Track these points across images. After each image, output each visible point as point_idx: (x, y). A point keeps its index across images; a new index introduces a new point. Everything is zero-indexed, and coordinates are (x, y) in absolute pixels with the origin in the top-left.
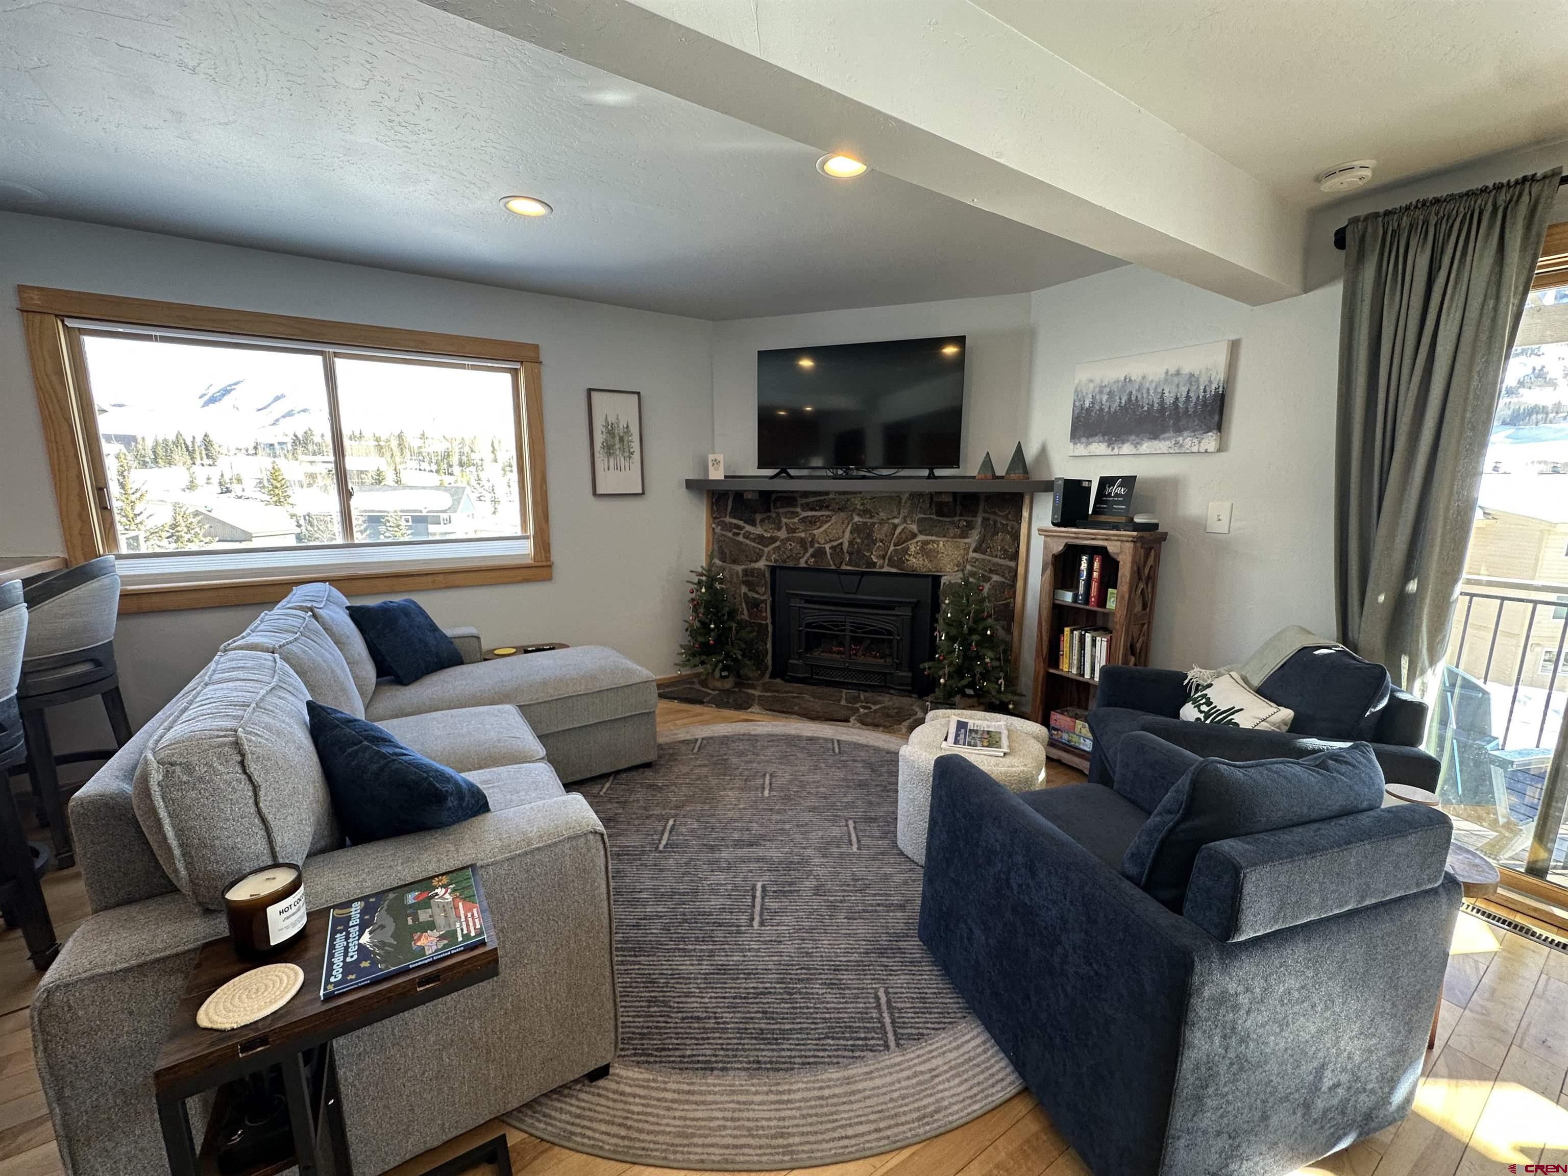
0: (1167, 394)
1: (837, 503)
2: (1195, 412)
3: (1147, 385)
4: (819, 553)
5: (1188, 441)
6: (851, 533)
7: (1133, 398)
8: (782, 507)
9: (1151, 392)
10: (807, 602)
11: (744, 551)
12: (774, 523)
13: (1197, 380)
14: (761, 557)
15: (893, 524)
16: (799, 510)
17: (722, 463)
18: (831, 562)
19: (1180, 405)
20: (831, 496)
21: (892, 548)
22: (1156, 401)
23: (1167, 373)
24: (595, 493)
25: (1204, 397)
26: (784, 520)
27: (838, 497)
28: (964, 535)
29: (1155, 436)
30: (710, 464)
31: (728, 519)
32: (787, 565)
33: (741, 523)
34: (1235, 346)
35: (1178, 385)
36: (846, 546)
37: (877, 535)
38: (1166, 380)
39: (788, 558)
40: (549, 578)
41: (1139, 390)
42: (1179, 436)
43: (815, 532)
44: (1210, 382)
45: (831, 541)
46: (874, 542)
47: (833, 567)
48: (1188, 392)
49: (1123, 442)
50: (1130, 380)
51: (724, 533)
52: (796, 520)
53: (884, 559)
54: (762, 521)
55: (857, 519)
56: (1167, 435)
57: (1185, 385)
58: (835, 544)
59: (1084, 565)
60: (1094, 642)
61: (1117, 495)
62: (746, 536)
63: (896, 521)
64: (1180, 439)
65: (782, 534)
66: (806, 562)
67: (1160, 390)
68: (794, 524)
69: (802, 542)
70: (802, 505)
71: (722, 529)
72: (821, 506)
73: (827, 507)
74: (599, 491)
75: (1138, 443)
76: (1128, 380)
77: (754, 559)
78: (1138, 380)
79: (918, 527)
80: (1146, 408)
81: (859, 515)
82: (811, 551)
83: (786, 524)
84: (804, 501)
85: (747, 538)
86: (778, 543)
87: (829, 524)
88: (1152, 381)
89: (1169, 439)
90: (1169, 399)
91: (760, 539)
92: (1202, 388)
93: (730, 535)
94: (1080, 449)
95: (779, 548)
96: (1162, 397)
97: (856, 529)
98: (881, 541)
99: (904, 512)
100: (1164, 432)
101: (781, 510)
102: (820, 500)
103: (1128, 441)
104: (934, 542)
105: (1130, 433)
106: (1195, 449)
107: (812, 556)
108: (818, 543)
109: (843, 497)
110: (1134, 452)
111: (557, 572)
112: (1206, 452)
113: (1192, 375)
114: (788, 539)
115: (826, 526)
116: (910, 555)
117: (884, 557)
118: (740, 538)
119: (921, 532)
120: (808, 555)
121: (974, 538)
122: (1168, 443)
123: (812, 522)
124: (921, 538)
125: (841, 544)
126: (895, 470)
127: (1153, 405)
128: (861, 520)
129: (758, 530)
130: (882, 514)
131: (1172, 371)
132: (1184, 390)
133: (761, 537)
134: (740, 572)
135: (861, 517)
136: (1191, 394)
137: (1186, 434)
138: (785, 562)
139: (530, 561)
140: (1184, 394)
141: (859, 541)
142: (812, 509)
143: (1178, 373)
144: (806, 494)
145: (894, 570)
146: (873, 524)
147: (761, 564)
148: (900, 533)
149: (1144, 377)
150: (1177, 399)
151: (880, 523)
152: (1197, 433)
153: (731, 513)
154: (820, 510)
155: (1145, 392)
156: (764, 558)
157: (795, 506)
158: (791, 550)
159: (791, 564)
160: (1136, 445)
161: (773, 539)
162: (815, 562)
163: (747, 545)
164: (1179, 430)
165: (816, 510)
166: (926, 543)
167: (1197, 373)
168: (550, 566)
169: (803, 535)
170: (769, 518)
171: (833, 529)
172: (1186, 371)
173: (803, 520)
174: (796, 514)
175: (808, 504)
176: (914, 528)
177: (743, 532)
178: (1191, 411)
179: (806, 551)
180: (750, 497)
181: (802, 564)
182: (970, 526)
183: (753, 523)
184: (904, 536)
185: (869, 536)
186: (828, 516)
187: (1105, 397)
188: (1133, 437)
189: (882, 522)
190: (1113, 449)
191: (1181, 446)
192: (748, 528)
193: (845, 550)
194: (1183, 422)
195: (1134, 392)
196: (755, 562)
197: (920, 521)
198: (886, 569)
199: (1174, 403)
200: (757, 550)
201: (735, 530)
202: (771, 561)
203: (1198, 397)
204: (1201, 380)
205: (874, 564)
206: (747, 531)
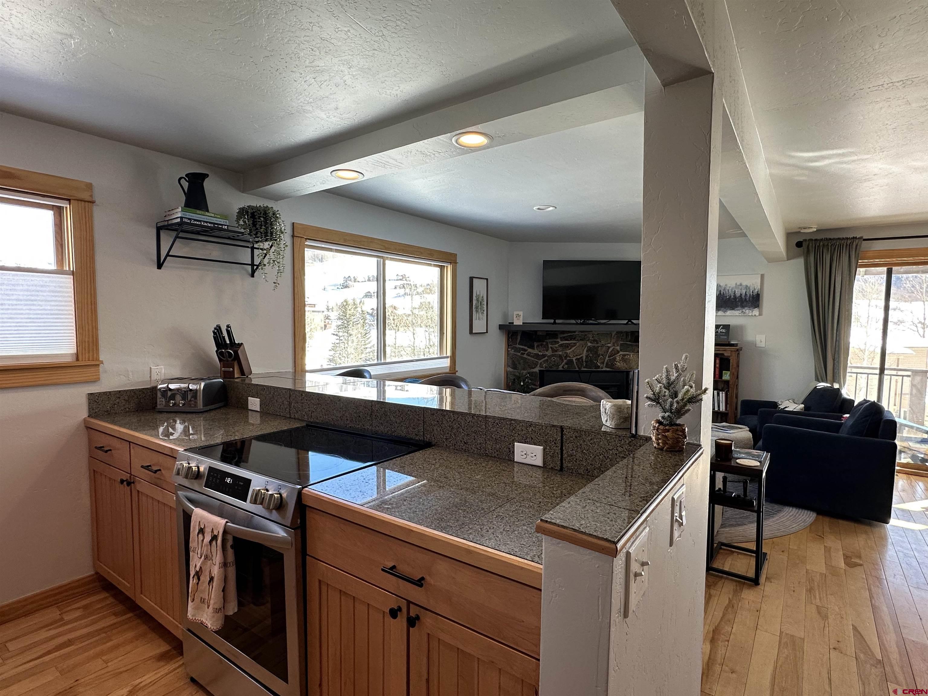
0: (736, 292)
1: (580, 337)
2: (749, 300)
3: (728, 288)
4: (570, 362)
5: (747, 311)
6: (587, 351)
7: (722, 293)
8: (549, 339)
9: (730, 291)
11: (527, 363)
12: (545, 347)
13: (749, 288)
14: (537, 365)
15: (608, 346)
16: (559, 340)
17: (522, 317)
18: (576, 367)
19: (743, 297)
20: (577, 333)
21: (607, 358)
22: (732, 295)
23: (736, 284)
24: (471, 332)
25: (753, 294)
26: (550, 346)
27: (580, 333)
29: (733, 309)
30: (515, 316)
31: (518, 346)
32: (553, 369)
33: (526, 348)
34: (762, 276)
35: (741, 289)
36: (584, 358)
37: (600, 352)
38: (736, 287)
39: (553, 365)
41: (724, 290)
43: (568, 352)
44: (755, 289)
45: (576, 356)
46: (599, 356)
47: (577, 369)
48: (746, 292)
50: (720, 286)
52: (557, 346)
53: (603, 364)
54: (538, 346)
55: (589, 344)
57: (744, 289)
58: (579, 357)
60: (718, 394)
61: (721, 332)
64: (744, 310)
65: (549, 353)
66: (563, 367)
67: (733, 291)
68: (556, 347)
69: (560, 356)
70: (561, 338)
71: (515, 351)
72: (572, 338)
73: (575, 338)
74: (473, 331)
78: (724, 286)
79: (620, 347)
80: (728, 297)
81: (591, 342)
82: (565, 361)
83: (551, 348)
84: (562, 336)
85: (529, 356)
86: (546, 358)
87: (574, 348)
88: (730, 287)
90: (738, 294)
91: (537, 356)
92: (751, 291)
93: (519, 354)
95: (547, 360)
96: (734, 293)
97: (589, 349)
98: (602, 355)
99: (613, 341)
100: (737, 307)
101: (548, 341)
102: (570, 335)
103: (721, 310)
104: (628, 355)
106: (750, 314)
107: (566, 364)
108: (570, 357)
109: (583, 333)
110: (724, 314)
112: (755, 315)
113: (747, 286)
114: (553, 356)
116: (617, 362)
118: (525, 356)
119: (621, 350)
120: (564, 363)
122: (739, 311)
123: (567, 346)
124: (621, 353)
126: (607, 321)
127: (731, 297)
128: (591, 345)
129: (535, 351)
130: (602, 342)
131: (738, 284)
132: (744, 291)
137: (746, 308)
138: (551, 367)
139: (448, 370)
140: (744, 293)
141: (591, 355)
142: (566, 340)
143: (741, 285)
144: (563, 332)
145: (608, 369)
146: (598, 347)
147: (537, 369)
148: (611, 351)
149: (726, 285)
150: (741, 294)
151: (601, 346)
152: (751, 308)
153: (520, 342)
154: (571, 340)
155: (727, 291)
156: (539, 366)
157: (557, 338)
158: (554, 361)
160: (725, 312)
161: (544, 356)
162: (568, 367)
163: (529, 359)
164: (743, 307)
165: (568, 340)
166: (624, 355)
167: (749, 285)
169: (560, 353)
170: (541, 345)
171: (577, 350)
172: (744, 284)
173: (561, 345)
174: (558, 342)
175: (564, 337)
176: (618, 348)
177: (526, 352)
179: (562, 361)
180: (541, 334)
181: (560, 368)
183: (532, 347)
184: (613, 352)
185: (596, 353)
186: (574, 343)
188: (723, 309)
189: (603, 346)
191: (744, 313)
192: (530, 350)
193: (584, 360)
194: (745, 303)
195: (722, 291)
196: (533, 368)
197: (621, 345)
198: (604, 369)
199: (740, 296)
200: (535, 362)
201: (521, 352)
202: (543, 367)
203: (750, 294)
204: (751, 288)
205: (599, 367)
206: (529, 352)
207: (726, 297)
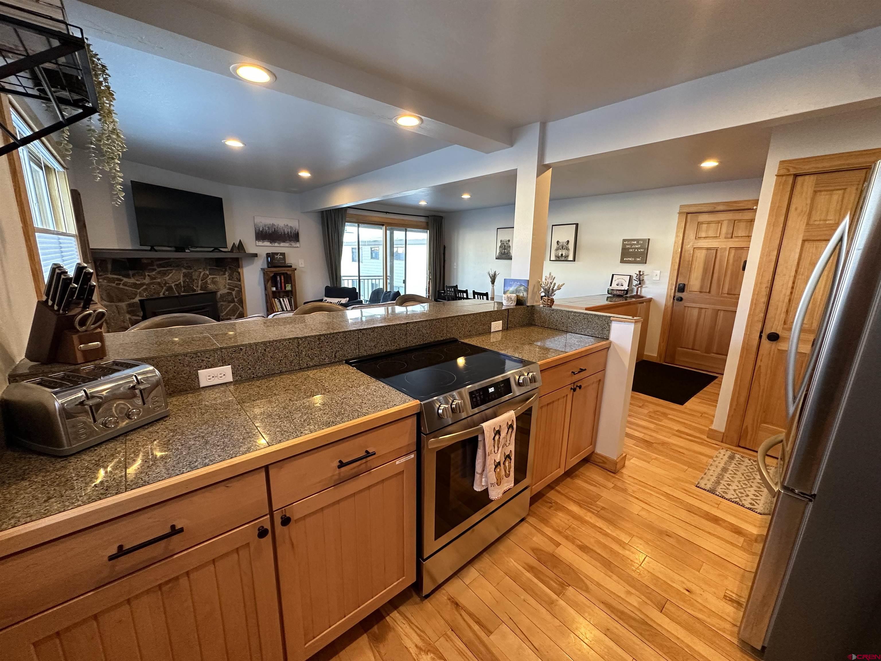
0: (285, 230)
1: (175, 263)
2: (293, 236)
3: (279, 227)
4: (170, 289)
6: (183, 277)
7: (276, 230)
9: (281, 229)
11: (125, 293)
12: (141, 276)
14: (136, 295)
15: (199, 272)
16: (155, 267)
18: (176, 292)
19: (289, 234)
20: (172, 260)
21: (200, 282)
23: (284, 225)
25: (295, 233)
26: (147, 274)
27: (175, 260)
28: (224, 274)
31: (110, 276)
32: (154, 297)
33: (120, 277)
34: (299, 223)
35: (288, 229)
36: (182, 284)
37: (194, 277)
39: (154, 293)
42: (290, 242)
43: (166, 278)
44: (296, 229)
45: (175, 282)
46: (194, 280)
47: (177, 295)
51: (109, 284)
52: (154, 273)
54: (134, 275)
55: (184, 271)
58: (177, 283)
59: (278, 279)
61: (279, 258)
62: (125, 284)
63: (200, 270)
65: (147, 281)
66: (164, 294)
67: (283, 229)
68: (154, 275)
69: (159, 284)
70: (157, 265)
72: (168, 265)
73: (170, 266)
75: (279, 243)
76: (273, 225)
77: (133, 297)
78: (276, 225)
79: (209, 272)
80: (280, 233)
81: (185, 268)
82: (165, 288)
84: (159, 262)
85: (126, 286)
86: (145, 287)
88: (281, 226)
89: (288, 243)
90: (286, 232)
91: (135, 285)
93: (114, 285)
95: (146, 289)
97: (185, 275)
98: (196, 280)
99: (203, 266)
100: (286, 241)
101: (145, 269)
102: (166, 262)
103: (275, 242)
104: (216, 278)
106: (294, 246)
107: (167, 290)
108: (168, 284)
109: (177, 260)
112: (297, 247)
113: (290, 227)
114: (151, 283)
115: (171, 275)
116: (208, 285)
117: (197, 287)
118: (121, 286)
119: (210, 274)
120: (163, 290)
121: (227, 275)
123: (165, 274)
124: (210, 276)
125: (180, 283)
127: (282, 233)
128: (186, 271)
130: (195, 267)
131: (286, 224)
134: (125, 307)
135: (187, 269)
136: (291, 231)
138: (152, 295)
141: (188, 280)
142: (162, 267)
144: (159, 259)
145: (202, 292)
146: (192, 272)
147: (137, 299)
148: (203, 275)
149: (278, 225)
150: (288, 232)
151: (195, 272)
152: (294, 242)
153: (111, 271)
154: (167, 267)
155: (279, 229)
156: (138, 295)
157: (153, 266)
158: (154, 289)
159: (156, 296)
161: (142, 285)
162: (168, 294)
163: (127, 290)
165: (165, 267)
166: (213, 278)
167: (292, 226)
169: (159, 280)
170: (137, 273)
171: (174, 276)
173: (159, 273)
174: (155, 270)
175: (160, 264)
179: (162, 287)
181: (161, 295)
182: (226, 270)
183: (128, 276)
185: (191, 277)
186: (171, 270)
188: (277, 241)
191: (291, 245)
192: (125, 280)
193: (182, 286)
194: (291, 238)
195: (276, 228)
196: (134, 299)
197: (210, 269)
198: (200, 292)
200: (134, 292)
201: (116, 282)
202: (143, 297)
203: (293, 232)
204: (293, 228)
205: (195, 290)
206: (126, 282)
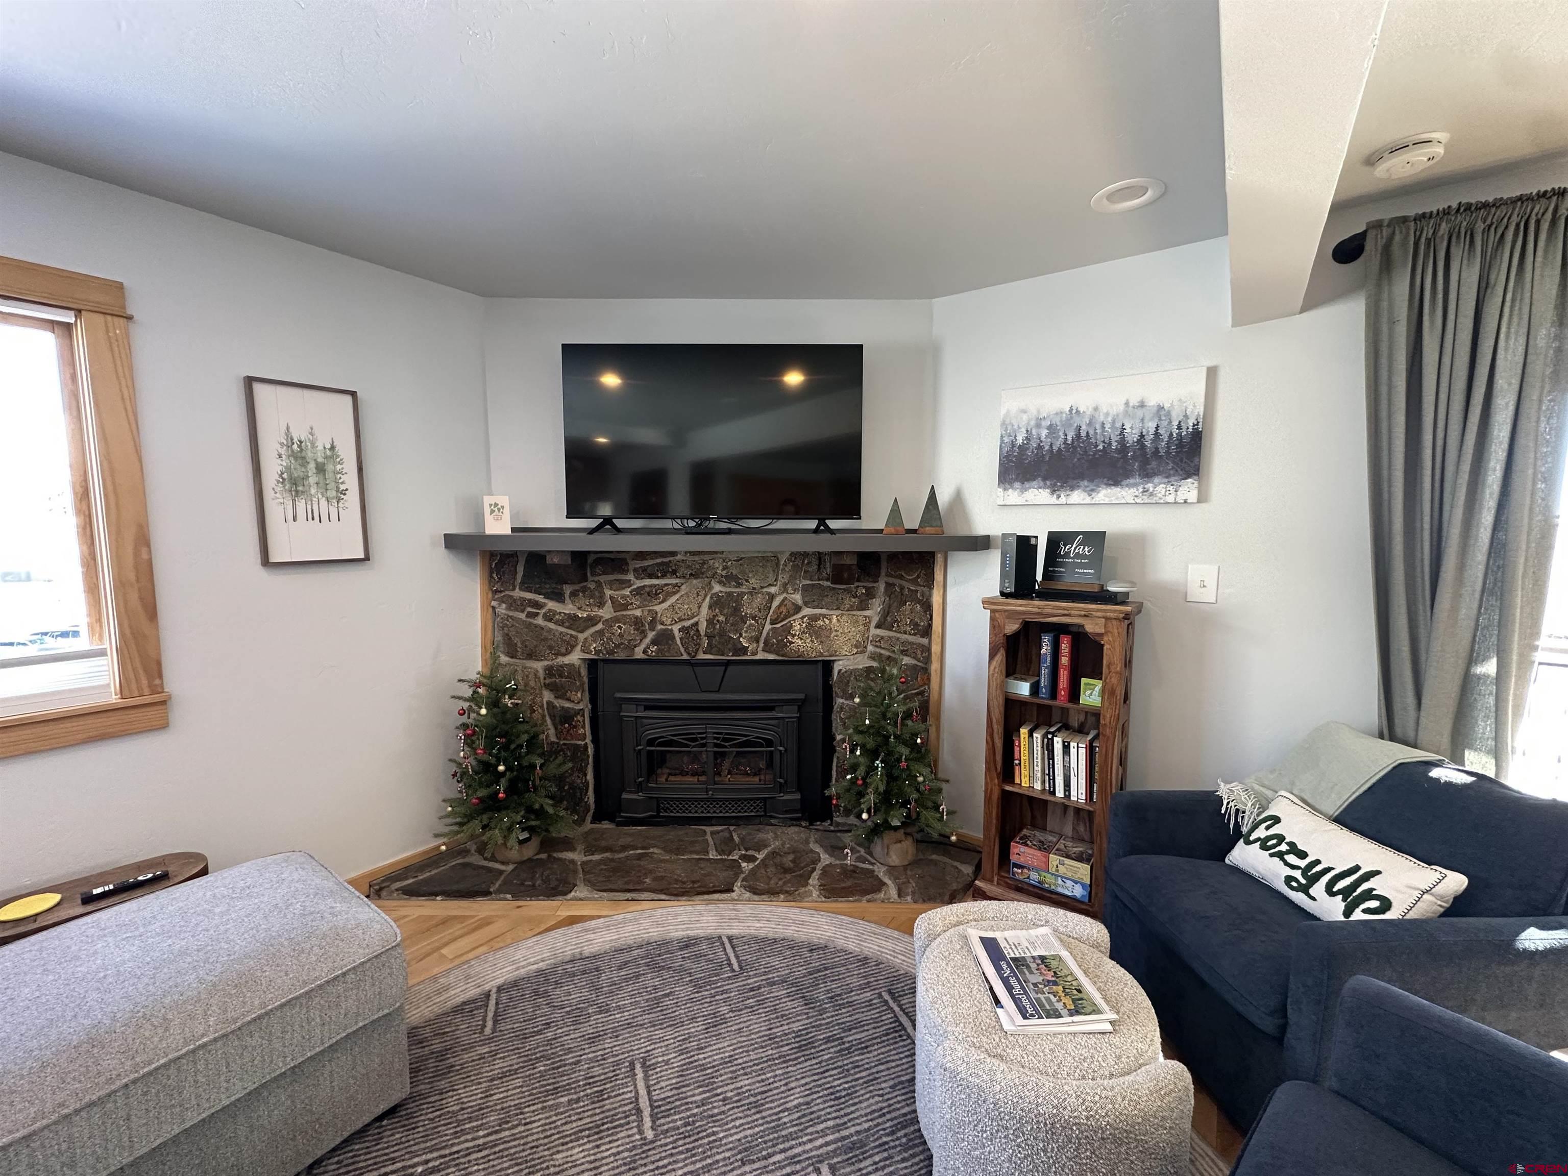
0: (1128, 430)
1: (689, 567)
2: (1168, 452)
3: (1102, 418)
4: (665, 638)
5: (1160, 489)
6: (710, 607)
7: (1083, 434)
8: (604, 573)
9: (1107, 426)
10: (647, 708)
11: (546, 639)
12: (591, 597)
13: (1169, 414)
14: (573, 647)
15: (768, 594)
16: (630, 576)
17: (507, 511)
18: (682, 650)
19: (1148, 444)
20: (679, 557)
21: (768, 627)
22: (1115, 438)
23: (1127, 404)
24: (266, 561)
25: (1179, 434)
26: (608, 593)
27: (690, 558)
28: (863, 606)
29: (1115, 481)
30: (487, 510)
31: (518, 593)
32: (616, 657)
33: (540, 598)
34: (1212, 373)
35: (1142, 420)
36: (703, 627)
37: (746, 610)
38: (1126, 413)
39: (617, 646)
40: (163, 725)
41: (1090, 424)
42: (1148, 482)
43: (657, 608)
44: (1186, 417)
45: (681, 620)
46: (744, 620)
47: (685, 657)
48: (1157, 428)
49: (1072, 488)
50: (1078, 412)
51: (511, 614)
52: (627, 592)
53: (758, 642)
54: (574, 594)
55: (717, 588)
56: (1132, 481)
57: (1152, 420)
58: (687, 624)
59: (1046, 649)
60: (1066, 748)
61: (1078, 555)
62: (548, 618)
63: (773, 590)
64: (1150, 486)
65: (607, 612)
66: (645, 652)
67: (1119, 425)
68: (624, 597)
69: (638, 623)
70: (635, 570)
71: (509, 609)
72: (666, 570)
73: (674, 572)
74: (275, 558)
75: (1093, 490)
76: (1074, 412)
77: (563, 650)
78: (1088, 413)
79: (803, 596)
80: (1101, 447)
81: (720, 582)
82: (651, 635)
83: (611, 597)
84: (639, 564)
85: (550, 620)
86: (600, 626)
87: (677, 596)
88: (1107, 414)
89: (1135, 485)
90: (1132, 436)
91: (572, 621)
92: (1175, 423)
93: (523, 616)
94: (1013, 496)
95: (601, 633)
96: (1122, 433)
97: (717, 603)
98: (754, 618)
99: (783, 578)
100: (1128, 477)
101: (602, 579)
102: (662, 564)
103: (1079, 487)
104: (824, 616)
105: (1081, 477)
106: (1170, 499)
107: (654, 642)
108: (662, 623)
109: (696, 558)
110: (1088, 500)
111: (178, 714)
112: (1185, 502)
113: (1161, 408)
114: (616, 620)
115: (673, 600)
116: (794, 636)
117: (757, 640)
118: (540, 621)
119: (806, 604)
120: (647, 641)
121: (875, 611)
122: (1134, 490)
123: (653, 594)
124: (807, 611)
125: (697, 624)
126: (768, 521)
127: (1110, 444)
128: (723, 589)
129: (569, 608)
130: (752, 581)
131: (1134, 401)
132: (1151, 426)
133: (573, 618)
134: (541, 674)
135: (724, 585)
136: (1161, 431)
137: (1156, 480)
138: (611, 652)
139: (114, 698)
140: (1152, 431)
141: (721, 618)
142: (651, 576)
143: (1142, 405)
144: (641, 555)
145: (771, 657)
146: (741, 595)
147: (575, 657)
148: (779, 606)
149: (1096, 409)
150: (1142, 436)
151: (751, 593)
152: (1172, 479)
153: (522, 583)
154: (664, 576)
155: (1098, 426)
156: (579, 648)
157: (626, 572)
158: (621, 635)
159: (621, 655)
160: (1090, 492)
161: (592, 621)
162: (658, 651)
163: (550, 630)
164: (1147, 475)
165: (658, 578)
166: (814, 618)
167: (1167, 406)
168: (164, 703)
169: (638, 613)
170: (584, 590)
171: (683, 604)
172: (1152, 402)
173: (638, 592)
174: (628, 583)
175: (644, 569)
176: (798, 598)
177: (543, 611)
178: (1162, 452)
179: (644, 634)
180: (556, 561)
181: (639, 654)
182: (870, 594)
183: (558, 597)
184: (784, 609)
185: (736, 610)
186: (676, 585)
187: (1044, 433)
188: (1086, 483)
189: (753, 592)
190: (1059, 497)
191: (1151, 494)
192: (551, 605)
193: (702, 633)
194: (1154, 464)
195: (1084, 427)
196: (564, 655)
197: (805, 589)
198: (761, 656)
199: (1138, 441)
200: (567, 638)
201: (529, 609)
202: (590, 652)
203: (1171, 434)
204: (1174, 414)
205: (744, 650)
206: (550, 610)
207: (1097, 446)
